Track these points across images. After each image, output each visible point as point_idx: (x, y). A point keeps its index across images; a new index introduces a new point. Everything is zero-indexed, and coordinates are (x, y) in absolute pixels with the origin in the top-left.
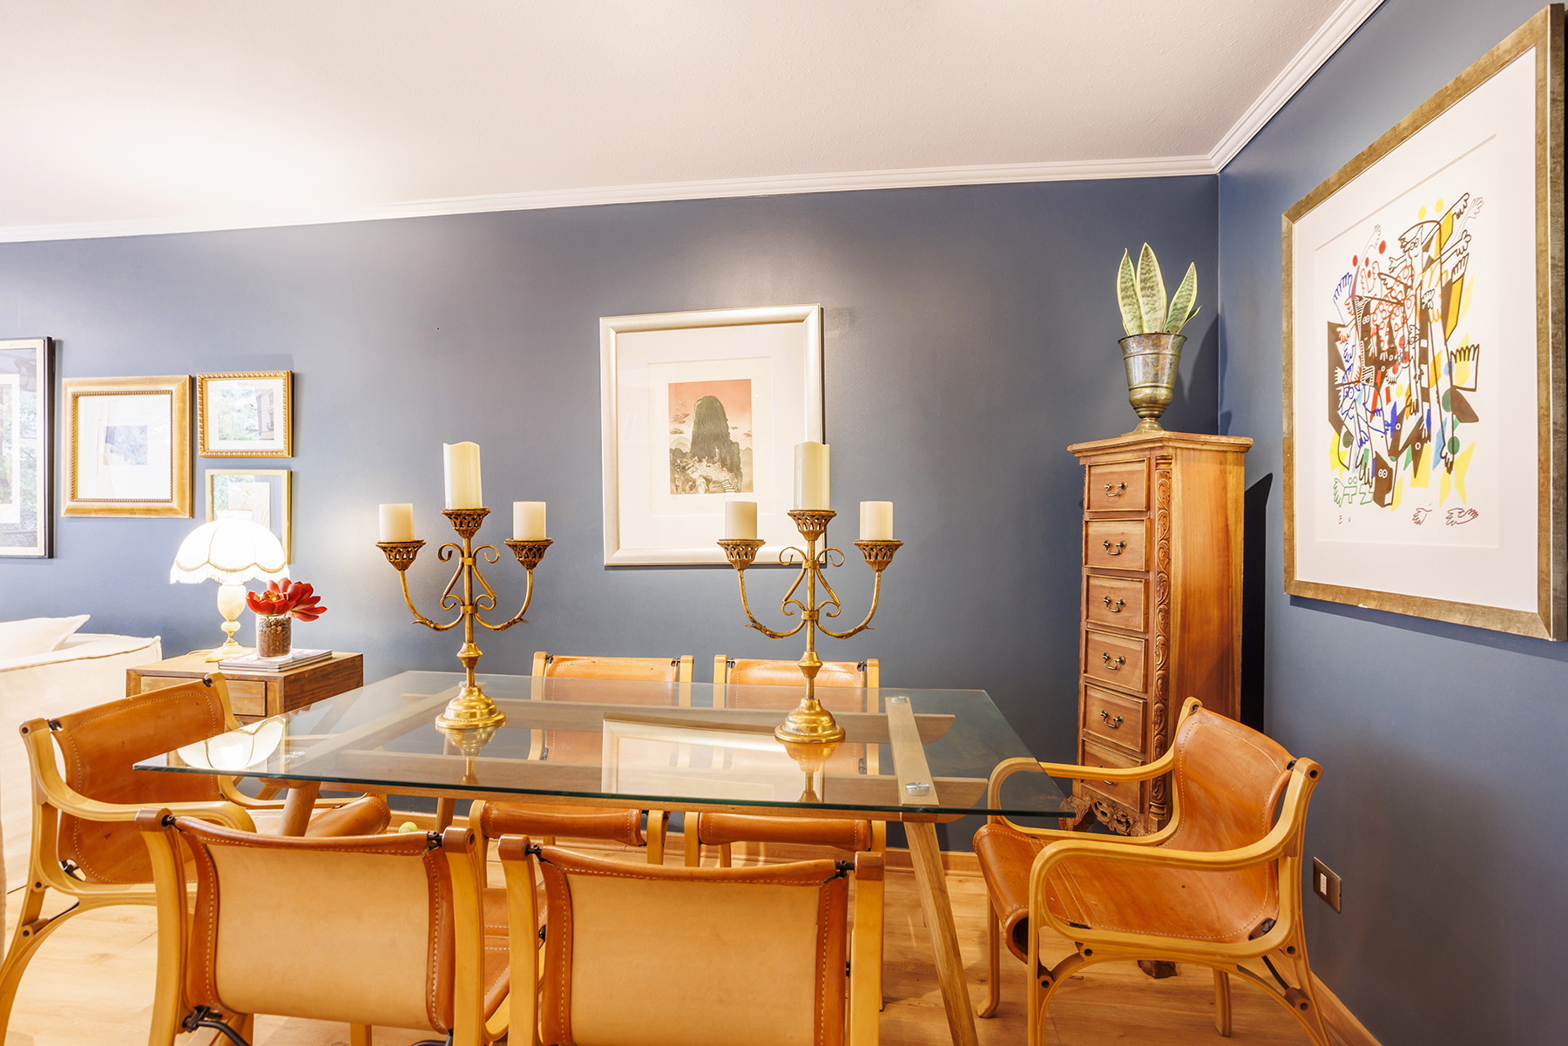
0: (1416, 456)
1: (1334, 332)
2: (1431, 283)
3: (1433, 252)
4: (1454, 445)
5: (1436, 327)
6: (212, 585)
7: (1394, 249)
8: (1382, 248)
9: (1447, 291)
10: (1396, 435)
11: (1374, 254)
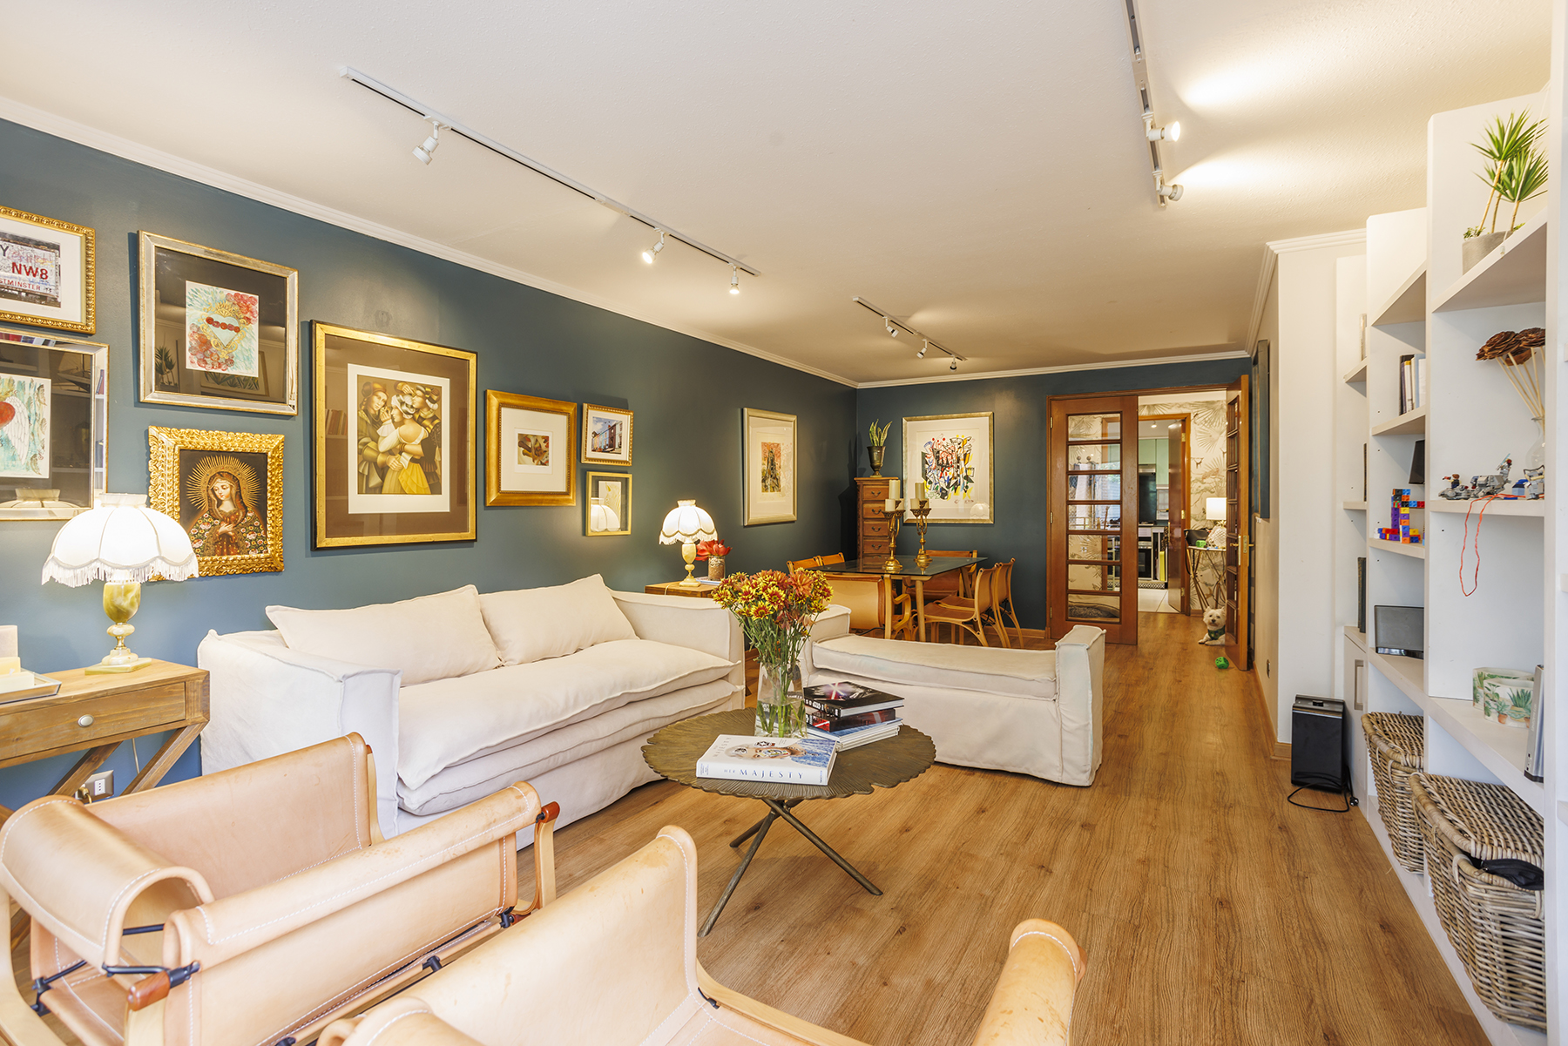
0: (956, 489)
1: (924, 455)
2: (961, 453)
3: (961, 445)
4: (967, 487)
5: (962, 462)
6: (679, 544)
7: (948, 440)
8: (944, 439)
9: (965, 455)
10: (949, 484)
11: (941, 440)
